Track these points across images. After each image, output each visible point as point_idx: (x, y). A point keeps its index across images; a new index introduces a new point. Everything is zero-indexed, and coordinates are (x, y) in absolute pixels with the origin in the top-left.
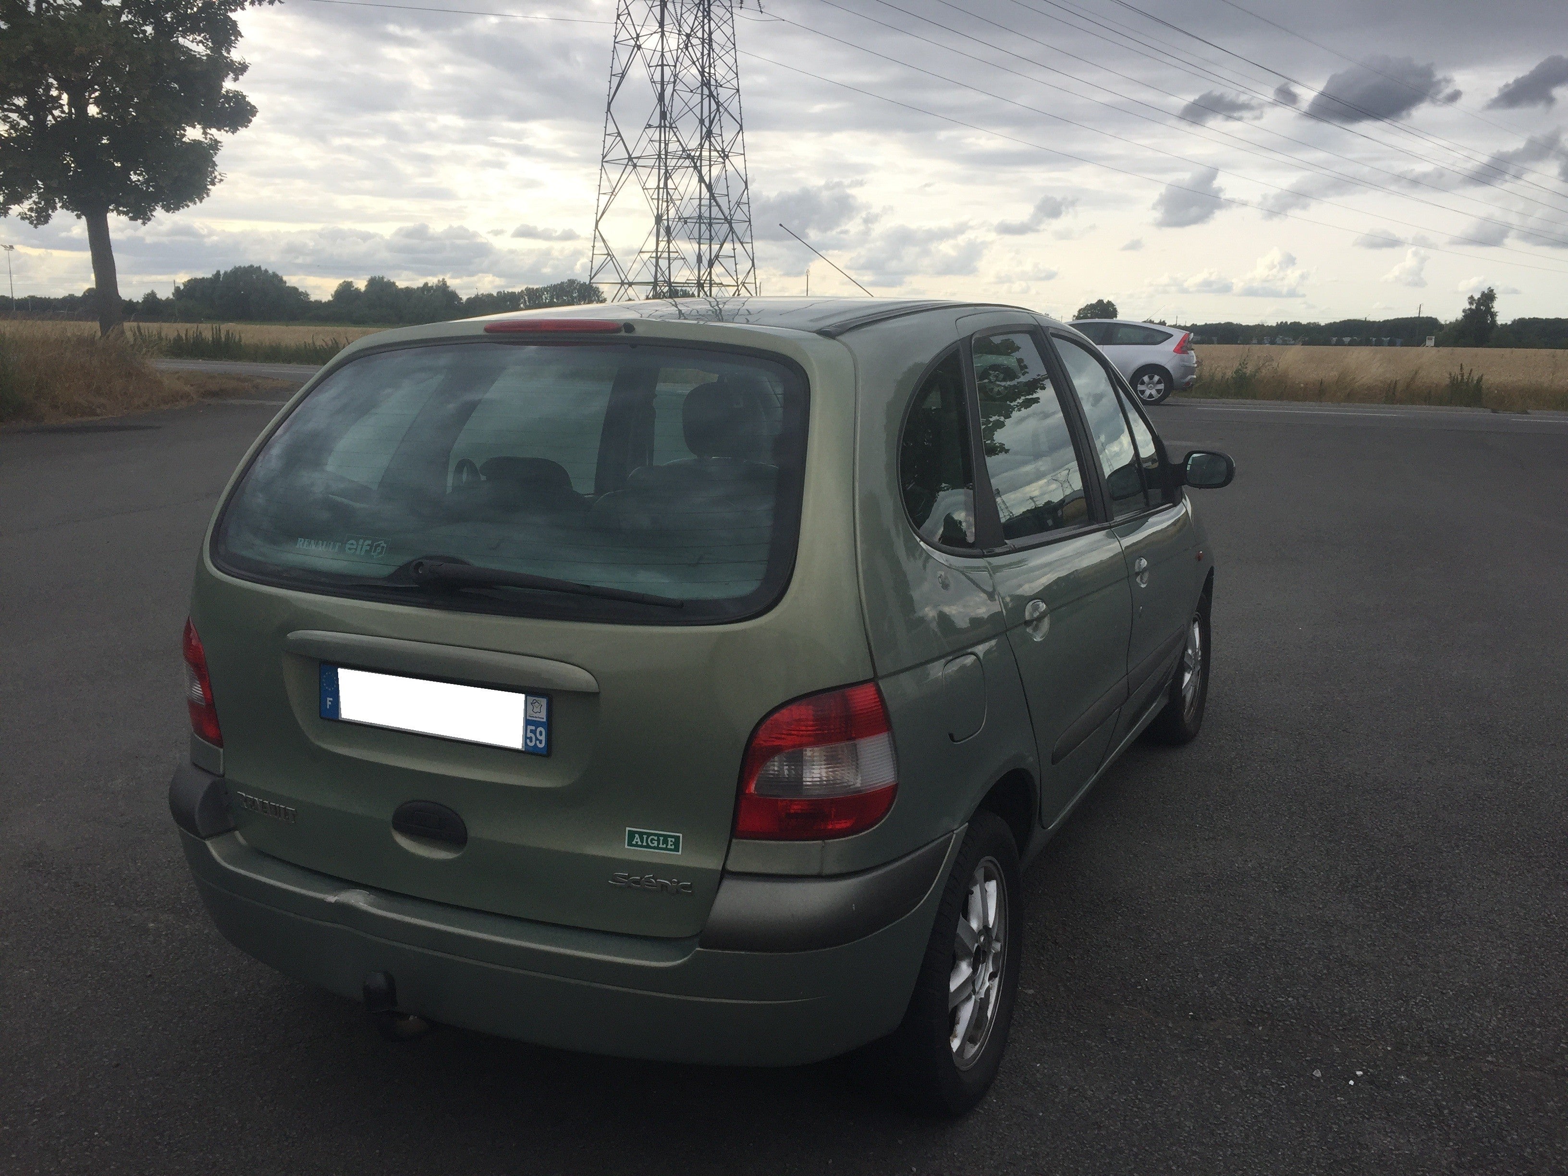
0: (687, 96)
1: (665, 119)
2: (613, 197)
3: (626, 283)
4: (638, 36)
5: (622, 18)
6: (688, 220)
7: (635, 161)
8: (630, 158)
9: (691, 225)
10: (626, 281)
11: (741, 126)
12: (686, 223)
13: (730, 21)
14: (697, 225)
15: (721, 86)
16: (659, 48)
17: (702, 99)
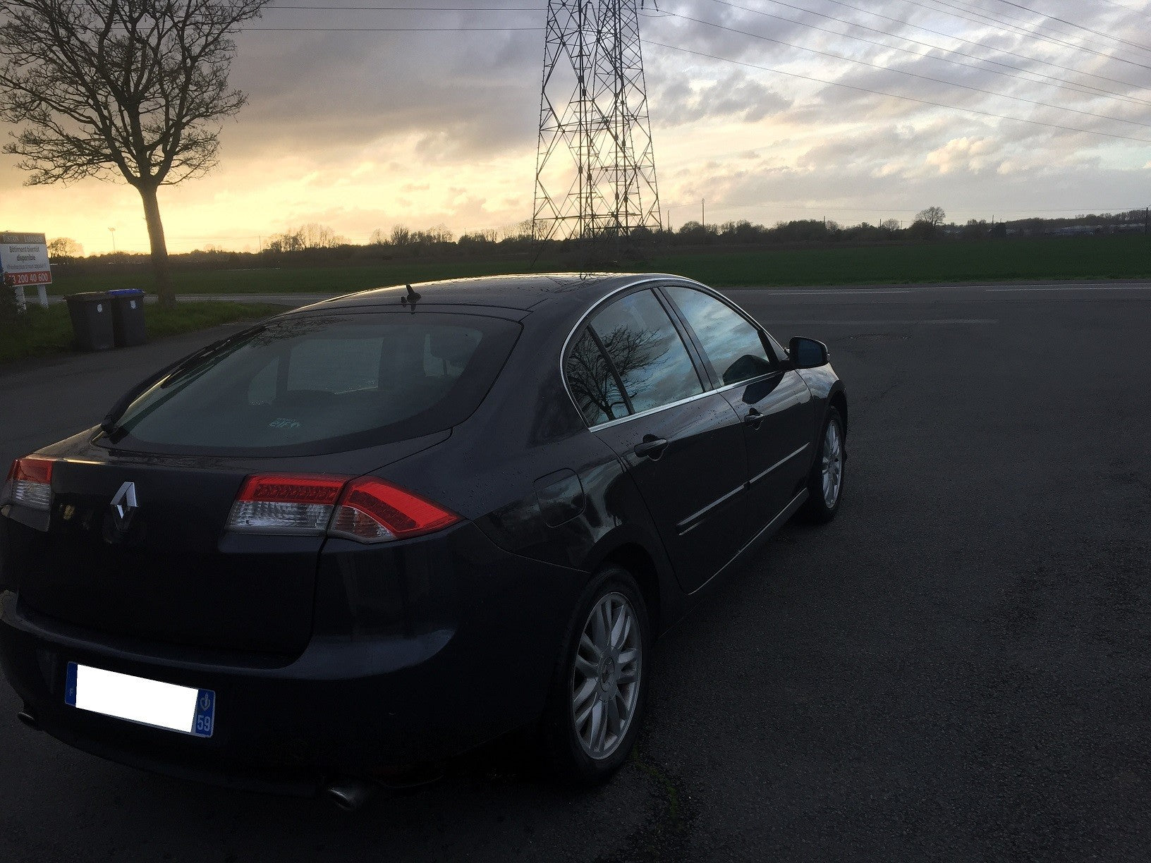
0: (604, 77)
1: (585, 95)
2: (548, 155)
3: (560, 218)
4: (563, 36)
5: (551, 24)
6: (609, 169)
7: (564, 128)
8: (560, 126)
9: (610, 172)
10: (559, 216)
11: (645, 96)
12: (607, 170)
13: (635, 20)
14: (615, 171)
15: (629, 68)
16: (578, 43)
17: (616, 79)
